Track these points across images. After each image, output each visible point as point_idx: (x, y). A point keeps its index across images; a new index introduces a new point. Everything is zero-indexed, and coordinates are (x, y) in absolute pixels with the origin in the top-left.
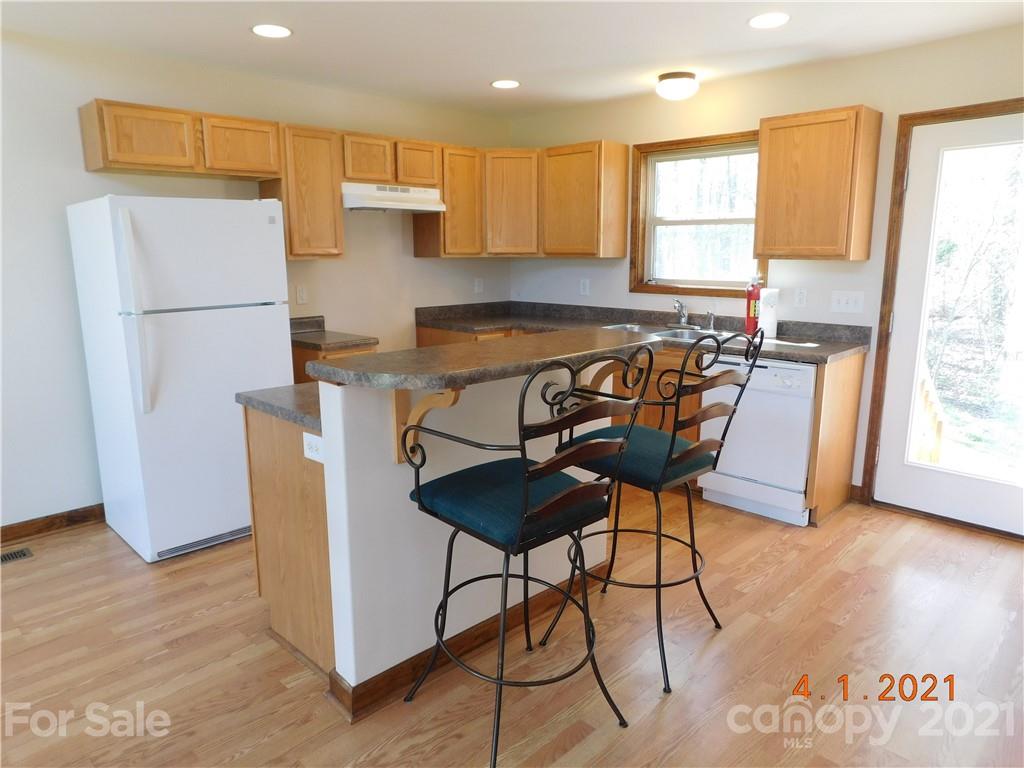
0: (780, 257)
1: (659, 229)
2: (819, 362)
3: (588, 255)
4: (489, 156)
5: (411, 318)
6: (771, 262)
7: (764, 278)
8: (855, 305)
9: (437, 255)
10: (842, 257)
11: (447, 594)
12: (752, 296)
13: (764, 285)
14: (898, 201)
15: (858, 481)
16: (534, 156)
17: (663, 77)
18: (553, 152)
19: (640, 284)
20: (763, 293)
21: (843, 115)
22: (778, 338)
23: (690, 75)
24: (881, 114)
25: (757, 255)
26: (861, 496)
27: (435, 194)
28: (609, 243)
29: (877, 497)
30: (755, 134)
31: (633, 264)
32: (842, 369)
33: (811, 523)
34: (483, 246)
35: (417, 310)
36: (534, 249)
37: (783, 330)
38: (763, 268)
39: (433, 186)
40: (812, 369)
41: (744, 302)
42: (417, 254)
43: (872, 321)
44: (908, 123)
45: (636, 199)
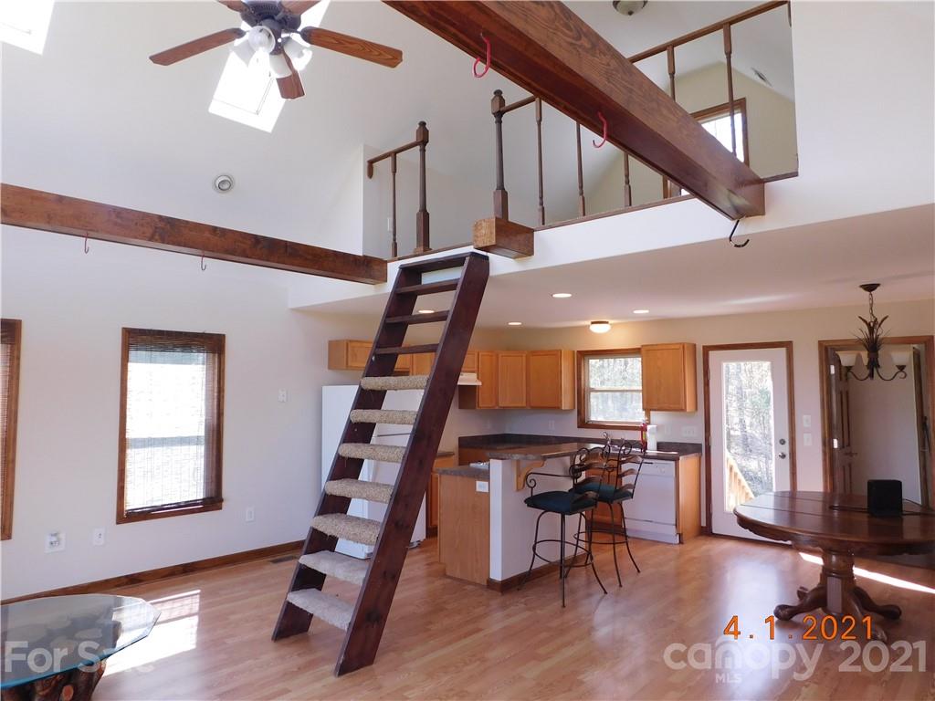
0: (655, 410)
1: (592, 394)
2: (676, 460)
3: (556, 408)
4: (500, 355)
5: (456, 442)
6: (652, 412)
7: (649, 420)
8: (693, 434)
9: (474, 408)
10: (683, 410)
11: (536, 543)
12: (643, 429)
13: (649, 424)
14: (707, 384)
15: (704, 524)
16: (524, 355)
17: (593, 323)
18: (535, 353)
19: (584, 423)
20: (649, 427)
21: (677, 347)
22: (658, 450)
23: (607, 323)
24: (695, 345)
25: (644, 409)
26: (706, 532)
27: (474, 376)
28: (567, 401)
29: (714, 531)
30: (639, 349)
31: (579, 413)
32: (688, 464)
33: (681, 542)
34: (497, 403)
35: (460, 438)
36: (524, 405)
37: (660, 446)
38: (648, 415)
39: (473, 372)
40: (673, 463)
41: (639, 432)
42: (460, 408)
43: (702, 441)
44: (707, 349)
45: (579, 379)
